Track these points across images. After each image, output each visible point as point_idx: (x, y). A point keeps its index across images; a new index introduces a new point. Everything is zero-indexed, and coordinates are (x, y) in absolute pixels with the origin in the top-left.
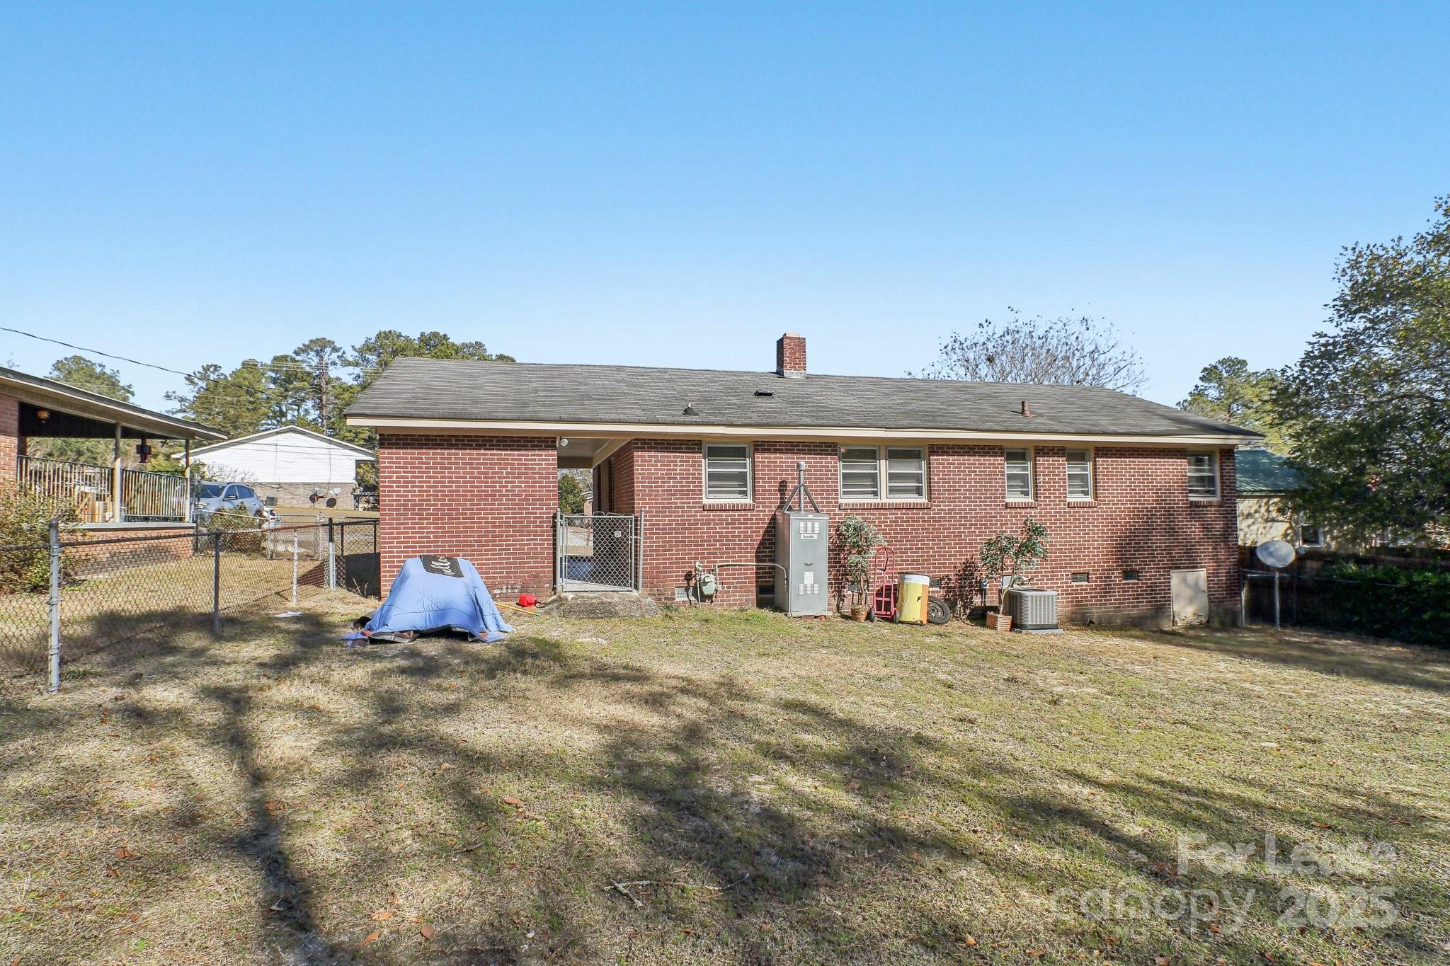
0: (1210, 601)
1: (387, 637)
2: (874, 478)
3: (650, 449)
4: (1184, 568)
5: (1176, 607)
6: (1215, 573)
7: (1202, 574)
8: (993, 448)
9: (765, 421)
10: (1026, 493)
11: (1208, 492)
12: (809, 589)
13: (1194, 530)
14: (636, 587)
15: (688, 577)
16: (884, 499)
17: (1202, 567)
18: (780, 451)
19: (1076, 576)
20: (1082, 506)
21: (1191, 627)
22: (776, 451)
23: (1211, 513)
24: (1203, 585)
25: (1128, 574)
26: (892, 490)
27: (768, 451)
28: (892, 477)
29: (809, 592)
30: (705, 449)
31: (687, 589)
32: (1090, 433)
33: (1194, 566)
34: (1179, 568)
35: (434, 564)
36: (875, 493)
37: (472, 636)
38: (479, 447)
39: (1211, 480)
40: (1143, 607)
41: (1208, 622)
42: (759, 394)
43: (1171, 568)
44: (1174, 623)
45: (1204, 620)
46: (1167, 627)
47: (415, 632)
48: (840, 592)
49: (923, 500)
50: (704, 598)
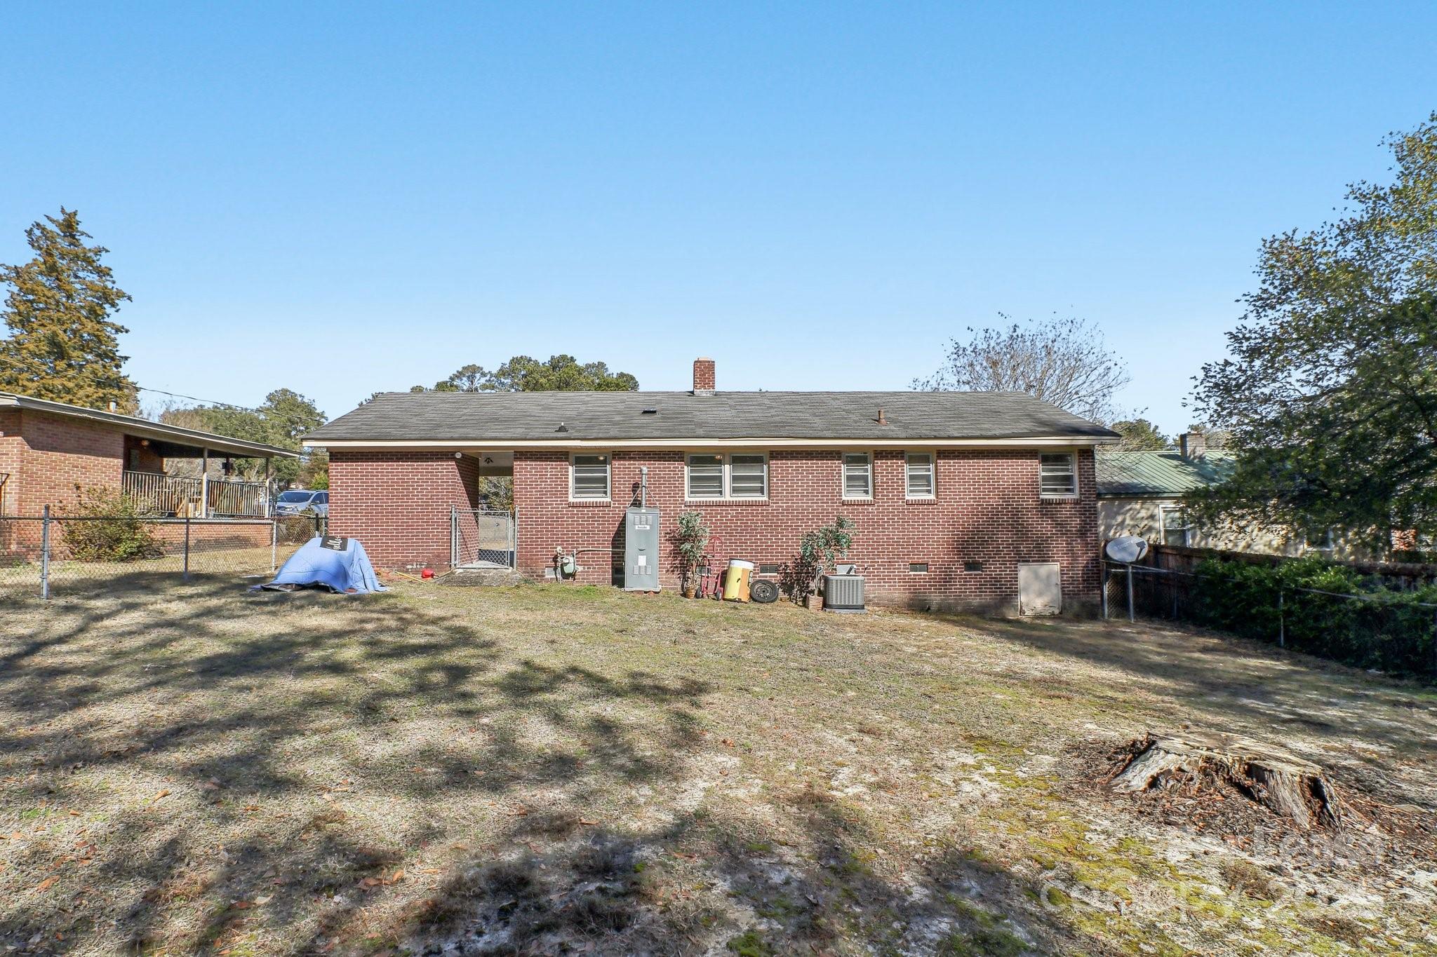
0: (1063, 594)
1: (277, 587)
2: (719, 479)
3: (527, 459)
4: (1033, 561)
5: (1023, 598)
6: (1071, 566)
7: (1056, 567)
8: (831, 452)
9: (623, 435)
10: (867, 492)
11: (1068, 490)
12: (643, 570)
13: (1045, 527)
14: (512, 565)
15: (555, 559)
16: (728, 497)
17: (1053, 561)
18: (634, 459)
19: (914, 566)
20: (922, 503)
21: (1039, 616)
22: (630, 459)
23: (1066, 511)
24: (1057, 579)
25: (971, 566)
26: (735, 490)
27: (624, 459)
28: (735, 479)
29: (643, 573)
30: (572, 458)
31: (555, 569)
32: (936, 438)
33: (1044, 559)
34: (1028, 561)
35: (331, 542)
36: (721, 492)
37: (333, 589)
38: (398, 460)
39: (1068, 480)
40: (987, 598)
41: (1061, 613)
42: (645, 412)
43: (1019, 561)
44: (1022, 612)
45: (1057, 612)
46: (1011, 616)
47: (299, 585)
48: (685, 574)
49: (765, 498)
50: (566, 576)
